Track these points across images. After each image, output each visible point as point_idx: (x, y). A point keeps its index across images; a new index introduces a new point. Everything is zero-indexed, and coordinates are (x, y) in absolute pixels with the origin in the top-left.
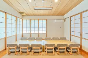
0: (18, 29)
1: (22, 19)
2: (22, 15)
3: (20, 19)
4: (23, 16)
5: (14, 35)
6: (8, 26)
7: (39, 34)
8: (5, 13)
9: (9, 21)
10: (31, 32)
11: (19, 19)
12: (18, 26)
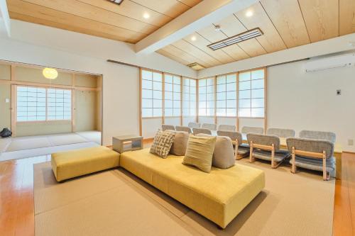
0: (186, 104)
1: (197, 80)
2: (194, 70)
3: (192, 81)
4: (198, 71)
5: (177, 117)
6: (168, 96)
7: (240, 120)
8: (163, 73)
9: (168, 87)
10: (218, 114)
11: (188, 80)
12: (186, 97)
